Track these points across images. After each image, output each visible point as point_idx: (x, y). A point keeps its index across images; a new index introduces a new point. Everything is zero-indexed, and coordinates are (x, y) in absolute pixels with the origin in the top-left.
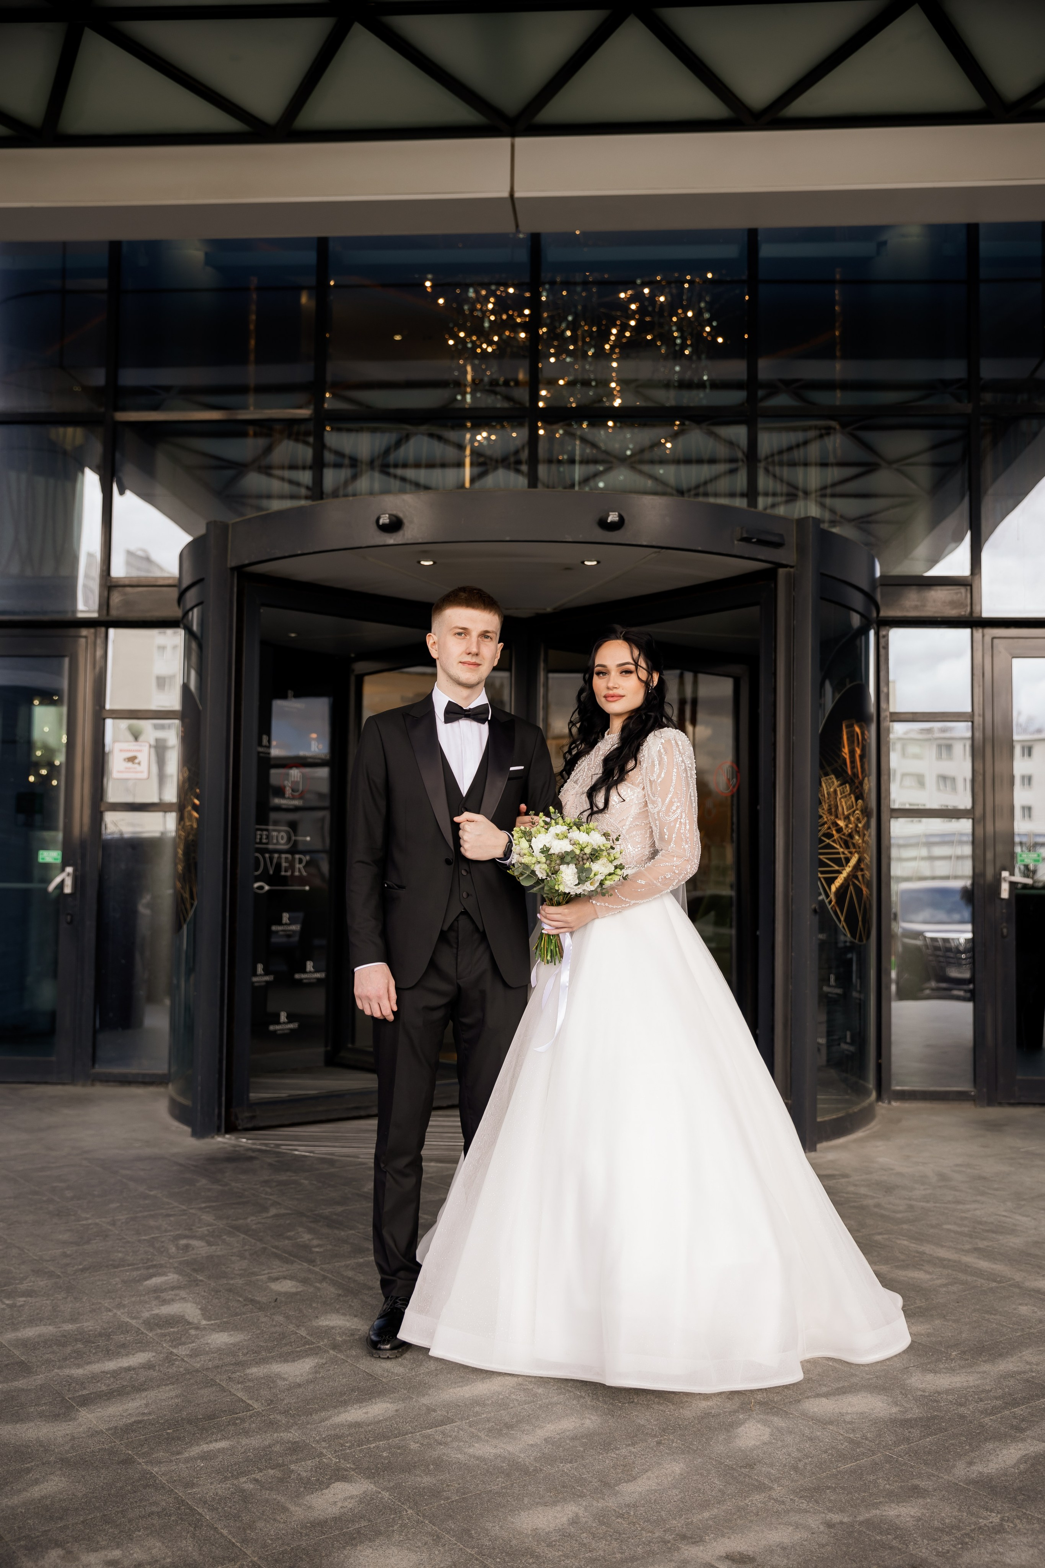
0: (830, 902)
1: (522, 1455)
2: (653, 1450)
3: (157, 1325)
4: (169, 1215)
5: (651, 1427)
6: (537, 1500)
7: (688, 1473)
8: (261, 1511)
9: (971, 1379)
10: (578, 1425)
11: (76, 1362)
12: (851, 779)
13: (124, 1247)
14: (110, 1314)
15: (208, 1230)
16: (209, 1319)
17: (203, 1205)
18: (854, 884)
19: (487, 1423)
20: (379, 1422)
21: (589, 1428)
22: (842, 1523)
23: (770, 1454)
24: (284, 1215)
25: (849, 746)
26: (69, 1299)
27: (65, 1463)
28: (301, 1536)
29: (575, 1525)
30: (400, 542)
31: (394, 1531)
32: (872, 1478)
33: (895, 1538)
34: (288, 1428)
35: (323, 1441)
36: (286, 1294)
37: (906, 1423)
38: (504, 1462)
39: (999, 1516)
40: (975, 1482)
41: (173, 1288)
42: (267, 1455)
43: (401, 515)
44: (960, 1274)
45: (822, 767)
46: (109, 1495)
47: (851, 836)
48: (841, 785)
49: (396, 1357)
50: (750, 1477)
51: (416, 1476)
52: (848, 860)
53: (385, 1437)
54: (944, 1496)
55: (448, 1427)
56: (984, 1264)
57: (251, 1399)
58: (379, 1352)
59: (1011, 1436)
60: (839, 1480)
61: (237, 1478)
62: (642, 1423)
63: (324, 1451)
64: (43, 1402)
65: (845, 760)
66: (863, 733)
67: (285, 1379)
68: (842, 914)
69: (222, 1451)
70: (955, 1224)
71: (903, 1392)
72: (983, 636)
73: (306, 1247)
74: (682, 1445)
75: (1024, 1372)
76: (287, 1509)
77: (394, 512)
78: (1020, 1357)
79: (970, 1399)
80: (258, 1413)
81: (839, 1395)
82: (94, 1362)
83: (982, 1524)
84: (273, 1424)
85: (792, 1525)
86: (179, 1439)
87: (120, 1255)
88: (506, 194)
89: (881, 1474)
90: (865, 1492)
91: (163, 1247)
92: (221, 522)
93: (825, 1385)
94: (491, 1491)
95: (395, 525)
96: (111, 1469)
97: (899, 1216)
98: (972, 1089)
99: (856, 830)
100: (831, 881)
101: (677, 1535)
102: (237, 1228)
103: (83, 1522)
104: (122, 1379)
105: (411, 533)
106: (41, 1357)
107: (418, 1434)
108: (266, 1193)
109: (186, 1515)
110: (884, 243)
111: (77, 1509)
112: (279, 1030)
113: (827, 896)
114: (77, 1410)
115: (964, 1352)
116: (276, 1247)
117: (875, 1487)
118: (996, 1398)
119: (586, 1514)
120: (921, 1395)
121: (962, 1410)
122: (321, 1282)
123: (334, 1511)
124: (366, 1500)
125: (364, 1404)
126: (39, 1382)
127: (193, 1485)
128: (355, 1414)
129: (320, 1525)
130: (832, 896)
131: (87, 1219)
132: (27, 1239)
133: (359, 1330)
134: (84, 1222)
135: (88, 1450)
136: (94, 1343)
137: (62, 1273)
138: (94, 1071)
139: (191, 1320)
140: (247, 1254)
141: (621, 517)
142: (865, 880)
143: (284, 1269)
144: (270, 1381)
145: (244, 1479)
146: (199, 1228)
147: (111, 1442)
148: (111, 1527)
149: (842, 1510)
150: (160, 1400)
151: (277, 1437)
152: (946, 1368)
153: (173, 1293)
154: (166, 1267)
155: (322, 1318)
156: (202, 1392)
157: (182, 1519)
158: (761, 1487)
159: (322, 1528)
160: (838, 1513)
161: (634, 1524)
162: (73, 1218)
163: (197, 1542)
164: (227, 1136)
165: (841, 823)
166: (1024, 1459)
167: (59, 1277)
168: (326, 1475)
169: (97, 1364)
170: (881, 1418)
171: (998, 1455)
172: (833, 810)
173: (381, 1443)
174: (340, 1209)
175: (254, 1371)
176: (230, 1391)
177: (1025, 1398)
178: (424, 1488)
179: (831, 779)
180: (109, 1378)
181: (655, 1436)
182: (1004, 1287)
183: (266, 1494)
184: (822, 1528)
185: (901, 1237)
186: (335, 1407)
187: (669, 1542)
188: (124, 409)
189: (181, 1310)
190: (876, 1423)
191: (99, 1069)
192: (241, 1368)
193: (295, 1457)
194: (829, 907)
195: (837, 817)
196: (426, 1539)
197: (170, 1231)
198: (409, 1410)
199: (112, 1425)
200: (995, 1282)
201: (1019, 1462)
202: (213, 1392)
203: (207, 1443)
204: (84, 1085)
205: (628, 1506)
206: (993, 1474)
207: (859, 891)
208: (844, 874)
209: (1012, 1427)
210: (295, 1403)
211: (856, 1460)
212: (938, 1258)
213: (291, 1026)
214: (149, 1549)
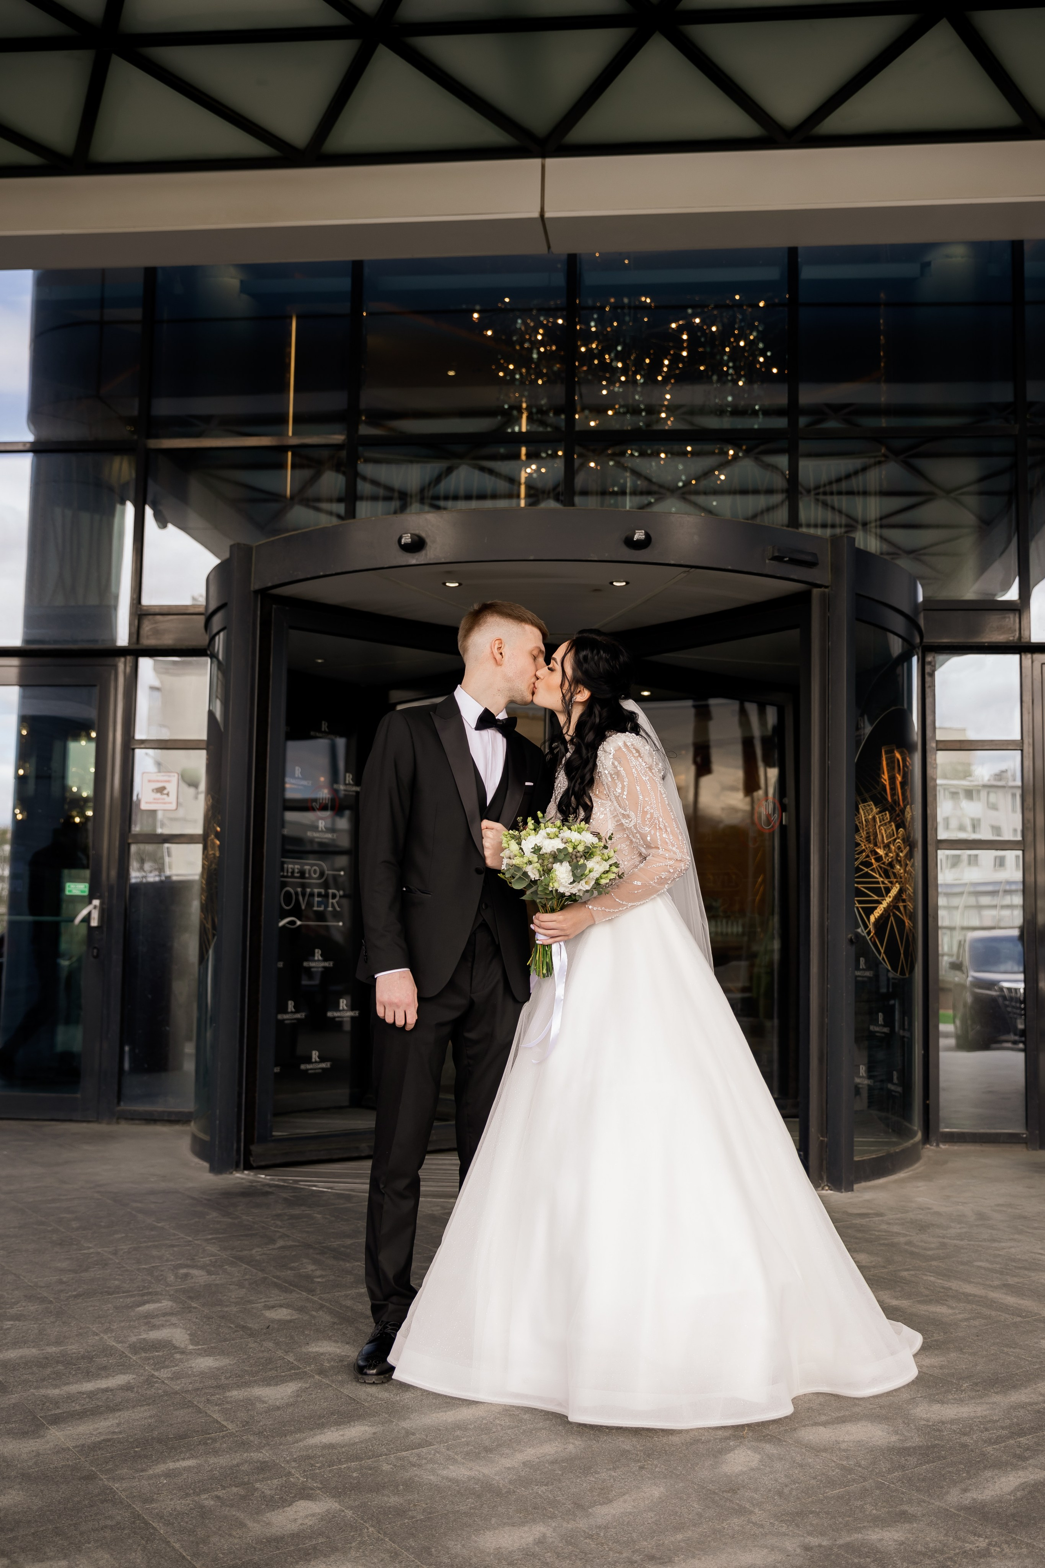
0: (869, 933)
1: (497, 1478)
2: (634, 1474)
3: (142, 1349)
4: (173, 1246)
5: (636, 1452)
6: (505, 1521)
7: (667, 1496)
8: (217, 1527)
9: (979, 1409)
10: (560, 1449)
11: (54, 1383)
12: (891, 806)
13: (122, 1275)
14: (97, 1338)
15: (210, 1260)
16: (197, 1344)
17: (210, 1237)
18: (895, 915)
19: (466, 1447)
20: (356, 1443)
21: (571, 1453)
22: (820, 1546)
23: (756, 1480)
24: (291, 1247)
25: (888, 772)
26: (57, 1323)
27: (26, 1477)
28: (255, 1550)
29: (540, 1545)
30: (423, 562)
31: (351, 1547)
32: (859, 1503)
33: (873, 1561)
34: (259, 1448)
35: (294, 1461)
36: (279, 1321)
37: (904, 1451)
38: (477, 1484)
39: (987, 1541)
40: (967, 1509)
41: (165, 1314)
42: (233, 1473)
43: (423, 535)
44: (984, 1309)
45: (859, 792)
46: (65, 1508)
47: (891, 865)
48: (880, 812)
49: (383, 1383)
50: (731, 1501)
51: (383, 1495)
52: (888, 890)
53: (358, 1458)
54: (932, 1521)
55: (424, 1450)
56: (1011, 1300)
57: (227, 1420)
58: (364, 1377)
59: (1012, 1464)
60: (824, 1505)
61: (198, 1495)
62: (627, 1448)
63: (293, 1471)
64: (14, 1420)
65: (884, 786)
66: (904, 760)
67: (264, 1402)
68: (882, 947)
69: (188, 1469)
70: (987, 1260)
71: (906, 1421)
72: (1032, 662)
73: (309, 1278)
74: (666, 1469)
75: (1036, 1404)
76: (245, 1525)
77: (417, 532)
78: (1034, 1389)
79: (975, 1428)
80: (232, 1434)
81: (838, 1423)
82: (72, 1383)
83: (968, 1549)
84: (244, 1444)
85: (767, 1548)
86: (146, 1457)
87: (117, 1282)
88: (536, 215)
89: (869, 1500)
90: (849, 1516)
91: (162, 1275)
92: (244, 545)
93: (825, 1415)
94: (458, 1511)
95: (418, 545)
96: (71, 1484)
97: (930, 1253)
98: (1024, 1131)
99: (897, 860)
100: (869, 911)
101: (646, 1555)
102: (240, 1259)
103: (33, 1534)
104: (97, 1399)
105: (433, 552)
106: (19, 1377)
107: (392, 1456)
108: (277, 1226)
109: (140, 1529)
110: (928, 264)
111: (30, 1521)
112: (311, 1069)
113: (866, 927)
114: (47, 1428)
115: (976, 1384)
116: (278, 1277)
117: (861, 1512)
118: (1003, 1428)
119: (554, 1534)
120: (924, 1425)
121: (965, 1439)
122: (317, 1311)
123: (294, 1527)
124: (329, 1518)
125: (342, 1427)
126: (13, 1401)
127: (152, 1501)
128: (331, 1436)
129: (277, 1541)
130: (871, 927)
131: (89, 1248)
132: (25, 1267)
133: (349, 1357)
134: (85, 1251)
135: (51, 1466)
136: (75, 1365)
137: (55, 1298)
138: (119, 1108)
139: (177, 1344)
140: (246, 1283)
141: (647, 535)
142: (908, 912)
143: (282, 1298)
144: (249, 1404)
145: (206, 1496)
146: (202, 1258)
147: (76, 1459)
148: (62, 1540)
149: (822, 1534)
150: (133, 1420)
151: (247, 1457)
152: (955, 1399)
153: (164, 1319)
154: (161, 1294)
155: (313, 1345)
156: (177, 1413)
157: (135, 1533)
158: (741, 1511)
159: (278, 1543)
160: (817, 1537)
161: (602, 1544)
162: (75, 1247)
163: (146, 1555)
164: (246, 1172)
165: (881, 852)
166: (1022, 1487)
167: (51, 1302)
168: (291, 1493)
169: (75, 1385)
170: (878, 1446)
171: (995, 1482)
172: (872, 838)
173: (353, 1464)
174: (349, 1242)
175: (235, 1394)
176: (206, 1413)
177: (1033, 1428)
178: (390, 1508)
179: (869, 806)
180: (85, 1398)
181: (639, 1461)
182: (1029, 1322)
183: (226, 1511)
184: (798, 1551)
185: (928, 1274)
186: (311, 1430)
187: (636, 1562)
188: (157, 436)
189: (169, 1335)
190: (872, 1451)
191: (123, 1107)
192: (221, 1391)
193: (261, 1476)
194: (868, 938)
195: (876, 845)
196: (383, 1556)
197: (172, 1260)
198: (387, 1433)
199: (80, 1442)
200: (1020, 1316)
201: (1017, 1489)
202: (189, 1413)
203: (174, 1462)
204: (109, 1123)
205: (599, 1527)
206: (987, 1501)
207: (900, 923)
208: (884, 904)
209: (1015, 1456)
210: (271, 1425)
211: (845, 1487)
212: (963, 1293)
213: (323, 1065)
214: (96, 1560)
